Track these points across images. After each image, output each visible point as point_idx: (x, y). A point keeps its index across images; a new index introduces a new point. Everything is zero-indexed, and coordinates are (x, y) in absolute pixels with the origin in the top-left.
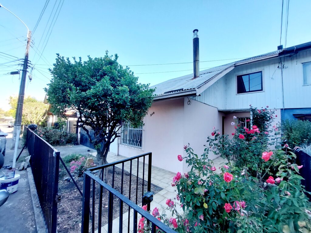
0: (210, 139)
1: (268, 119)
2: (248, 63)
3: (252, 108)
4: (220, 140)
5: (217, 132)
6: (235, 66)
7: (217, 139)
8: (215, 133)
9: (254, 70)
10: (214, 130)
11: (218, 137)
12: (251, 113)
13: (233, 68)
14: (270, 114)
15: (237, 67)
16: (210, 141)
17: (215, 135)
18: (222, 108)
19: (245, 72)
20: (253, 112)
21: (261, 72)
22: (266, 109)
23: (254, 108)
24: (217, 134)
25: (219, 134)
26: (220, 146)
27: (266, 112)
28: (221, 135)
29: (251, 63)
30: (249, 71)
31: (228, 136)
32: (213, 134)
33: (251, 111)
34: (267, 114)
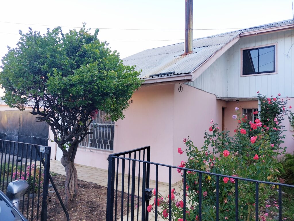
0: (207, 135)
1: (280, 111)
2: (258, 33)
3: (260, 96)
4: (220, 136)
5: (216, 127)
6: (240, 37)
7: (215, 136)
8: (213, 128)
9: (265, 44)
10: (212, 124)
11: (217, 132)
12: (259, 103)
13: (238, 39)
14: (281, 105)
15: (243, 37)
16: (208, 137)
17: (214, 130)
18: (221, 95)
19: (253, 46)
20: (261, 101)
21: (274, 46)
22: (278, 98)
23: (263, 97)
24: (216, 129)
25: (218, 129)
26: (218, 144)
27: (277, 101)
28: (220, 131)
29: (261, 34)
30: (259, 45)
31: (229, 133)
32: (211, 129)
33: (259, 100)
34: (278, 105)
